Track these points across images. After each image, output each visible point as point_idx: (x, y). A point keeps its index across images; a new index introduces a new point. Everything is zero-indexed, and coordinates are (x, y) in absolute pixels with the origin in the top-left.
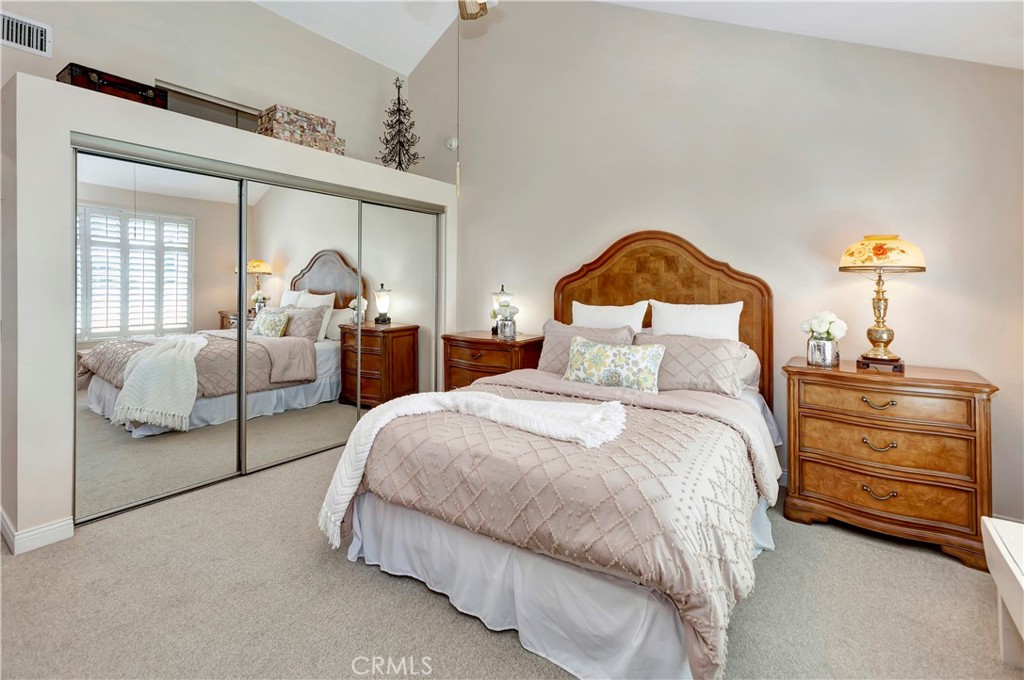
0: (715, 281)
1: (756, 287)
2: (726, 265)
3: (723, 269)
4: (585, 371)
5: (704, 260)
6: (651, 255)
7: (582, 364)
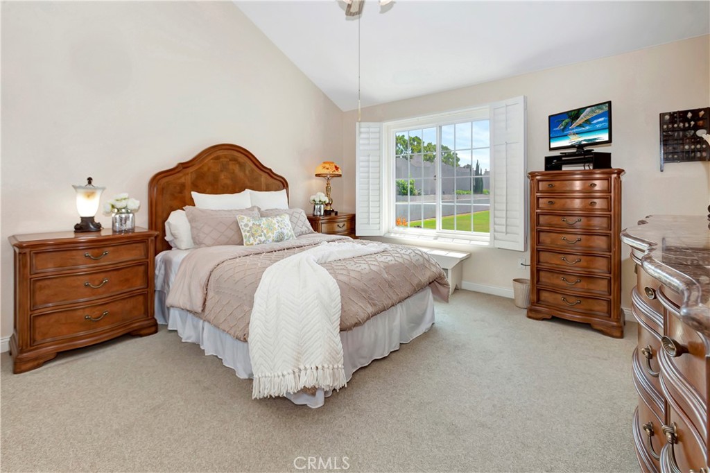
0: (264, 178)
1: (281, 181)
2: (270, 170)
3: (269, 172)
4: (265, 236)
5: (260, 166)
6: (230, 160)
7: (262, 231)
